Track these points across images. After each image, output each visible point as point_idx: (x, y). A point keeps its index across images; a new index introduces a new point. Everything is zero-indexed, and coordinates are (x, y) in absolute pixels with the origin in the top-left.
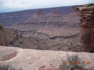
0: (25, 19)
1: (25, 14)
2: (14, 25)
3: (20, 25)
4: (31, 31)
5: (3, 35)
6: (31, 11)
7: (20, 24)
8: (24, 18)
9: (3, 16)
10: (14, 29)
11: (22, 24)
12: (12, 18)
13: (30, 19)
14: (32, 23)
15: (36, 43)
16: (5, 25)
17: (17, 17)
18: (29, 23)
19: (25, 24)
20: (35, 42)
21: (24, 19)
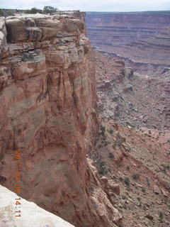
0: (148, 34)
1: (149, 22)
2: (119, 46)
3: (132, 48)
4: (156, 66)
5: (89, 65)
6: (164, 16)
7: (134, 44)
8: (146, 32)
9: (96, 19)
10: (118, 55)
11: (139, 46)
12: (117, 27)
13: (160, 36)
14: (163, 46)
15: (164, 98)
16: (97, 43)
17: (129, 26)
18: (155, 45)
19: (146, 47)
20: (163, 95)
21: (143, 33)
